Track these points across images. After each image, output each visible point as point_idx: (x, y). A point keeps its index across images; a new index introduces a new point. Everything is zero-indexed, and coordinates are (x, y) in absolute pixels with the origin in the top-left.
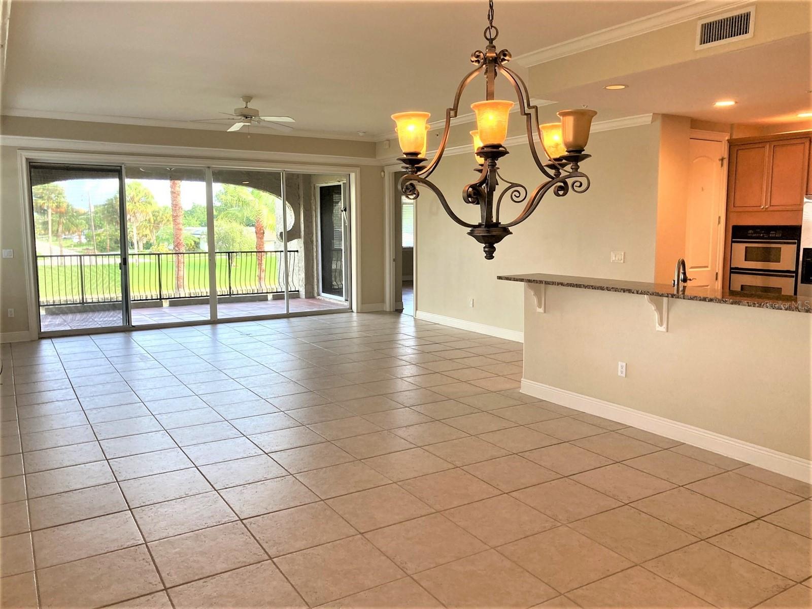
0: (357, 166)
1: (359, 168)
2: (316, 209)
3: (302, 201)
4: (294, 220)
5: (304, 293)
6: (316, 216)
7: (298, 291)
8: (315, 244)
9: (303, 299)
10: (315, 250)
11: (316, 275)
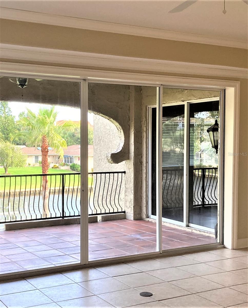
0: (236, 79)
1: (239, 82)
2: (147, 130)
3: (133, 122)
4: (124, 141)
5: (133, 215)
6: (147, 138)
7: (124, 212)
8: (145, 165)
9: (131, 220)
10: (145, 171)
11: (145, 197)
